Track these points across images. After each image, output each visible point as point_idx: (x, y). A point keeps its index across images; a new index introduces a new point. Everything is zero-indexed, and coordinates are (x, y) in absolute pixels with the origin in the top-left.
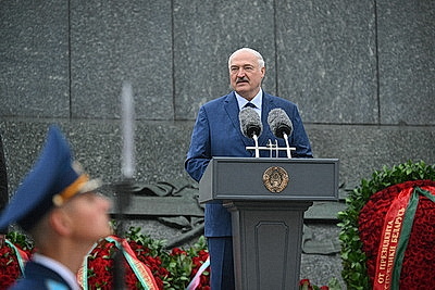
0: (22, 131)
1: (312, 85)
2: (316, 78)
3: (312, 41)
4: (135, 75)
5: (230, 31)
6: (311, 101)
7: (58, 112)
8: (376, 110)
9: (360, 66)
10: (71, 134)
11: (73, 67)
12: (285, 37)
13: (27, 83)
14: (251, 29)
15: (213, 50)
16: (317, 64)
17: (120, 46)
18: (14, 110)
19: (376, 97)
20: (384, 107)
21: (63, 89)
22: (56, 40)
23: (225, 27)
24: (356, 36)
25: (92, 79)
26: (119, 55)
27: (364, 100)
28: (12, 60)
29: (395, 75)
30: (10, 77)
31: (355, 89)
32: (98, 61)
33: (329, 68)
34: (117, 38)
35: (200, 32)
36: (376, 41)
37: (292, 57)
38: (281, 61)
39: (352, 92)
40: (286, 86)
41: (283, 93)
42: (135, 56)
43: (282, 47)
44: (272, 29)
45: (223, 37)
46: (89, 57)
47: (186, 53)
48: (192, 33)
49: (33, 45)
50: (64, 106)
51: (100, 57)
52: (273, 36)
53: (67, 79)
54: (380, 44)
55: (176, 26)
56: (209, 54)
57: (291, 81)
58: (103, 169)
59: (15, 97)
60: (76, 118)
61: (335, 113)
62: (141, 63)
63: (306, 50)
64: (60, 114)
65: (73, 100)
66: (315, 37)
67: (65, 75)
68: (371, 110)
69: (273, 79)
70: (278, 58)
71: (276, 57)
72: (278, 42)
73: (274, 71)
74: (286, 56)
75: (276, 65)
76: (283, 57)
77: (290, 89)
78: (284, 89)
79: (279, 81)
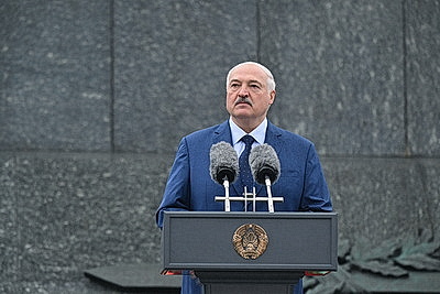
0: (37, 172)
4: (204, 90)
5: (340, 27)
7: (95, 143)
10: (107, 175)
11: (116, 81)
12: (418, 35)
13: (52, 103)
14: (370, 24)
15: (315, 54)
17: (184, 49)
18: (33, 142)
21: (102, 112)
22: (92, 43)
23: (333, 22)
25: (144, 97)
26: (181, 63)
28: (31, 71)
30: (27, 95)
32: (153, 71)
34: (180, 39)
35: (297, 29)
37: (428, 64)
38: (412, 69)
40: (419, 104)
41: (415, 114)
42: (205, 65)
43: (413, 49)
44: (400, 24)
45: (330, 36)
46: (139, 65)
47: (276, 59)
48: (286, 31)
49: (60, 49)
50: (103, 136)
51: (154, 65)
52: (401, 33)
53: (108, 98)
55: (263, 21)
56: (309, 60)
57: (425, 98)
58: (146, 224)
59: (34, 124)
60: (120, 151)
62: (212, 74)
64: (97, 148)
65: (116, 127)
67: (105, 92)
69: (400, 95)
70: (408, 65)
71: (405, 63)
72: (408, 42)
73: (402, 83)
74: (420, 63)
75: (405, 75)
76: (416, 63)
77: (424, 109)
78: (416, 109)
79: (409, 97)
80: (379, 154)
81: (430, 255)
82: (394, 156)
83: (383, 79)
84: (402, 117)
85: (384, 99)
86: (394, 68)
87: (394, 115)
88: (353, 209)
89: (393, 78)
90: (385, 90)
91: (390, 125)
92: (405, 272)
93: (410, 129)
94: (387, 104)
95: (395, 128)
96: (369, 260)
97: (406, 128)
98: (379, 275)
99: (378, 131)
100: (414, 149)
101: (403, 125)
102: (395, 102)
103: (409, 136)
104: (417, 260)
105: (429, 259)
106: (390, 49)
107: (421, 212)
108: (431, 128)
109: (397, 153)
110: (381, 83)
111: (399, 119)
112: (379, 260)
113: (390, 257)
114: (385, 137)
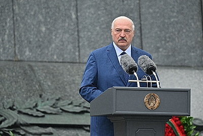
1: (37, 36)
2: (39, 32)
3: (36, 8)
6: (36, 47)
8: (77, 54)
9: (67, 24)
12: (19, 4)
16: (39, 22)
19: (77, 45)
20: (82, 51)
24: (64, 5)
27: (70, 47)
29: (89, 31)
31: (64, 40)
33: (47, 25)
36: (77, 8)
37: (23, 18)
39: (62, 41)
40: (20, 37)
41: (18, 41)
43: (17, 11)
52: (11, 4)
54: (79, 10)
57: (23, 34)
61: (51, 55)
63: (32, 13)
66: (38, 5)
68: (74, 53)
69: (12, 32)
70: (15, 18)
71: (13, 17)
72: (14, 8)
73: (12, 26)
74: (20, 17)
75: (14, 23)
76: (18, 18)
77: (23, 39)
78: (19, 39)
79: (16, 33)
80: (4, 59)
81: (51, 106)
82: (10, 61)
83: (4, 24)
84: (13, 42)
85: (5, 34)
86: (9, 19)
87: (9, 41)
88: (7, 85)
89: (8, 24)
90: (5, 30)
91: (7, 46)
92: (43, 114)
93: (17, 48)
94: (6, 36)
95: (10, 47)
96: (26, 109)
97: (15, 47)
98: (32, 115)
99: (2, 49)
100: (19, 57)
101: (13, 46)
102: (9, 35)
103: (17, 51)
104: (47, 109)
105: (52, 108)
106: (6, 11)
107: (37, 86)
108: (26, 47)
109: (11, 59)
110: (3, 27)
111: (11, 43)
112: (30, 108)
113: (34, 107)
114: (6, 51)
